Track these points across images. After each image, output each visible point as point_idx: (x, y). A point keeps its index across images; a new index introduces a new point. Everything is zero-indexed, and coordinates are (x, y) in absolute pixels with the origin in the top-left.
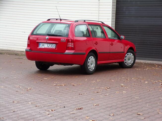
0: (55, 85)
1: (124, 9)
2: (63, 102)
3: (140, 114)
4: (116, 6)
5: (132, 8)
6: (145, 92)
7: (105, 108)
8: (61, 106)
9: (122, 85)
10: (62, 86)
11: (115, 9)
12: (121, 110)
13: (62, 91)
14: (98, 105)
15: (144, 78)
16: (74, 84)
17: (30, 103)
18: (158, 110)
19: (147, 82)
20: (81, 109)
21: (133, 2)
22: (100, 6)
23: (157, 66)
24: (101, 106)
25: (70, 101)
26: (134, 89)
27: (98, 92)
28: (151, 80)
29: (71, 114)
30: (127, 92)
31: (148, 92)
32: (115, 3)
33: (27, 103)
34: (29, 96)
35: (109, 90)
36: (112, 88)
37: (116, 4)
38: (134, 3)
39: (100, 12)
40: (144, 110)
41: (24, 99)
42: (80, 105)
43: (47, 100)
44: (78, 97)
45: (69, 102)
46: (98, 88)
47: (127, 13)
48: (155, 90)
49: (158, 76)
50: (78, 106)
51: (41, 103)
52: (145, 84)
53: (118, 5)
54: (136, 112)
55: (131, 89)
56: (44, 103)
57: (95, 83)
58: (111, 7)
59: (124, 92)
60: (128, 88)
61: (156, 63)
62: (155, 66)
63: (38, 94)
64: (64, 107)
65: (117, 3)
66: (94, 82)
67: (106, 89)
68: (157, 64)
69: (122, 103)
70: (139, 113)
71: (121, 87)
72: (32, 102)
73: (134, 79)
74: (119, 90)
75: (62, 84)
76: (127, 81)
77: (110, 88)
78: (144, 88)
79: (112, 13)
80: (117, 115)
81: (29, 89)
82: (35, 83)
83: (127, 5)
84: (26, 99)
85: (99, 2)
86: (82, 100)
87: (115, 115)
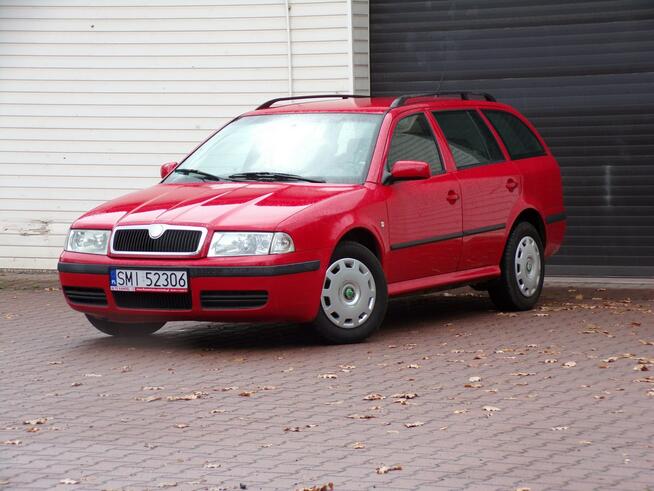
0: (151, 398)
1: (408, 45)
2: (225, 466)
6: (586, 405)
7: (436, 482)
8: (222, 482)
10: (188, 402)
13: (199, 422)
14: (399, 469)
15: (549, 348)
16: (241, 388)
17: (67, 481)
19: (572, 364)
20: (323, 489)
21: (447, 8)
23: (580, 297)
24: (415, 473)
25: (255, 462)
26: (530, 396)
27: (369, 418)
28: (585, 354)
30: (504, 409)
31: (598, 403)
33: (54, 482)
34: (51, 451)
35: (414, 403)
36: (423, 395)
37: (371, 22)
39: (299, 61)
41: (31, 465)
42: (314, 475)
43: (144, 464)
44: (284, 442)
45: (253, 465)
47: (420, 64)
48: (627, 394)
49: (610, 336)
50: (306, 478)
51: (122, 477)
52: (569, 373)
53: (377, 27)
55: (515, 396)
56: (135, 478)
57: (335, 381)
58: (348, 34)
59: (488, 409)
60: (500, 390)
61: (573, 285)
62: (574, 298)
63: (88, 443)
64: (243, 487)
65: (375, 16)
66: (330, 376)
67: (402, 400)
68: (579, 291)
69: (502, 454)
72: (77, 474)
73: (507, 354)
74: (462, 403)
75: (184, 393)
76: (480, 364)
77: (417, 396)
78: (571, 389)
79: (355, 66)
81: (34, 422)
82: (49, 397)
84: (43, 464)
85: (290, 17)
86: (309, 452)
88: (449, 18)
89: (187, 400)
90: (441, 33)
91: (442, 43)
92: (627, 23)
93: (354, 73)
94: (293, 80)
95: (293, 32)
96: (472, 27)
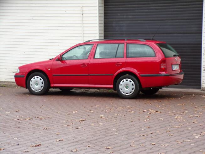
0: (17, 119)
1: (114, 25)
2: (19, 139)
3: (109, 148)
4: (104, 21)
5: (123, 23)
6: (126, 123)
7: (69, 144)
8: (14, 143)
9: (102, 116)
11: (103, 25)
12: (89, 145)
13: (23, 126)
14: (62, 140)
15: (132, 107)
16: (42, 117)
18: (132, 143)
19: (134, 112)
20: (38, 146)
22: (85, 22)
24: (66, 141)
25: (28, 138)
26: (115, 121)
27: (68, 126)
28: (140, 109)
29: (23, 152)
30: (104, 124)
31: (130, 123)
32: (102, 17)
35: (84, 122)
36: (88, 120)
37: (104, 19)
38: (125, 17)
39: (85, 29)
40: (116, 144)
42: (40, 141)
44: (40, 132)
46: (71, 120)
47: (117, 30)
48: (139, 120)
49: (151, 104)
50: (37, 142)
52: (131, 114)
53: (106, 20)
54: (105, 145)
55: (111, 121)
58: (97, 22)
59: (100, 124)
64: (18, 145)
65: (105, 17)
66: (68, 114)
67: (81, 121)
69: (93, 136)
70: (107, 147)
71: (100, 118)
73: (120, 109)
74: (96, 122)
75: (26, 118)
77: (86, 120)
78: (127, 119)
80: (81, 150)
83: (116, 20)
85: (83, 17)
87: (78, 150)
88: (124, 18)
89: (26, 120)
90: (122, 22)
91: (122, 25)
92: (169, 21)
93: (99, 26)
94: (83, 30)
95: (84, 21)
96: (130, 21)
